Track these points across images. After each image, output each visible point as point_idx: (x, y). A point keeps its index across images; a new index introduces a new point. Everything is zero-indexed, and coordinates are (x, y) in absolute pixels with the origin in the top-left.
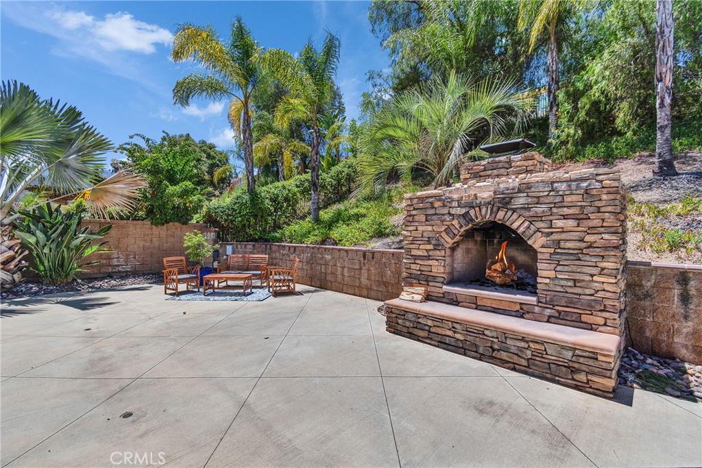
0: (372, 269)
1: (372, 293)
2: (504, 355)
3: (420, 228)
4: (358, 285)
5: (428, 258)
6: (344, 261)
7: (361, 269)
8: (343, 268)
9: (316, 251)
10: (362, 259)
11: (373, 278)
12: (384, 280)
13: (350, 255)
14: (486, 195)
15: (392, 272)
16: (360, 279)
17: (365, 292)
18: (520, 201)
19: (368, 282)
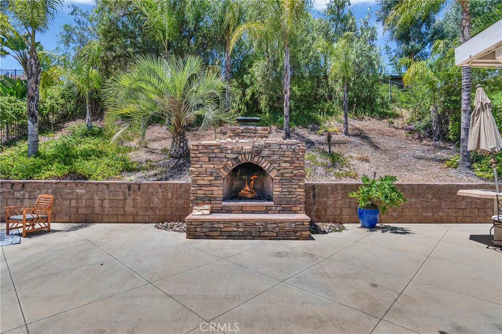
0: (138, 198)
1: (139, 218)
2: (266, 234)
3: (204, 166)
4: (122, 213)
5: (211, 185)
6: (104, 193)
7: (125, 199)
8: (103, 200)
9: (62, 186)
10: (127, 190)
11: (139, 205)
12: (152, 205)
13: (111, 189)
14: (248, 148)
15: (159, 199)
16: (124, 208)
17: (130, 218)
18: (266, 152)
19: (134, 209)
